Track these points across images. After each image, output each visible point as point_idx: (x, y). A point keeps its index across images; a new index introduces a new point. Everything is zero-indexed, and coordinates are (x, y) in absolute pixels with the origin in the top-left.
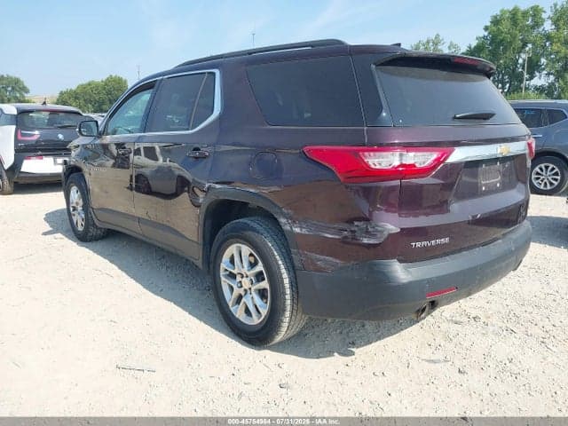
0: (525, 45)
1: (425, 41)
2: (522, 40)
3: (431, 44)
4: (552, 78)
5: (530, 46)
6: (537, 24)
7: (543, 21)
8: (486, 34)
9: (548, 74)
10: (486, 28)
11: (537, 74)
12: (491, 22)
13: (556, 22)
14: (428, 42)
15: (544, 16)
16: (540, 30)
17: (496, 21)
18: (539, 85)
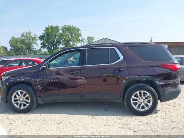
0: (56, 36)
1: (26, 32)
2: (55, 35)
3: (28, 34)
4: (64, 45)
5: (57, 36)
6: (58, 31)
7: (59, 30)
8: (45, 32)
9: (63, 44)
10: (44, 31)
11: (60, 44)
12: (46, 29)
13: (63, 30)
14: (27, 33)
15: (60, 29)
16: (59, 32)
17: (47, 29)
18: (61, 47)
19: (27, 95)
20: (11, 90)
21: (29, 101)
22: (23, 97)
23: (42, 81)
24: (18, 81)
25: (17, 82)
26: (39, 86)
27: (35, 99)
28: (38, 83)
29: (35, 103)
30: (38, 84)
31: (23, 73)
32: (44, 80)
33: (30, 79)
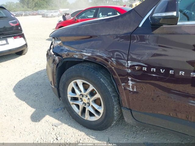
19: (98, 96)
20: (64, 76)
21: (101, 110)
22: (89, 97)
23: (145, 69)
24: (77, 57)
25: (75, 58)
26: (132, 80)
27: (117, 111)
28: (129, 71)
29: (115, 118)
30: (129, 75)
31: (91, 37)
32: (149, 67)
33: (105, 56)
